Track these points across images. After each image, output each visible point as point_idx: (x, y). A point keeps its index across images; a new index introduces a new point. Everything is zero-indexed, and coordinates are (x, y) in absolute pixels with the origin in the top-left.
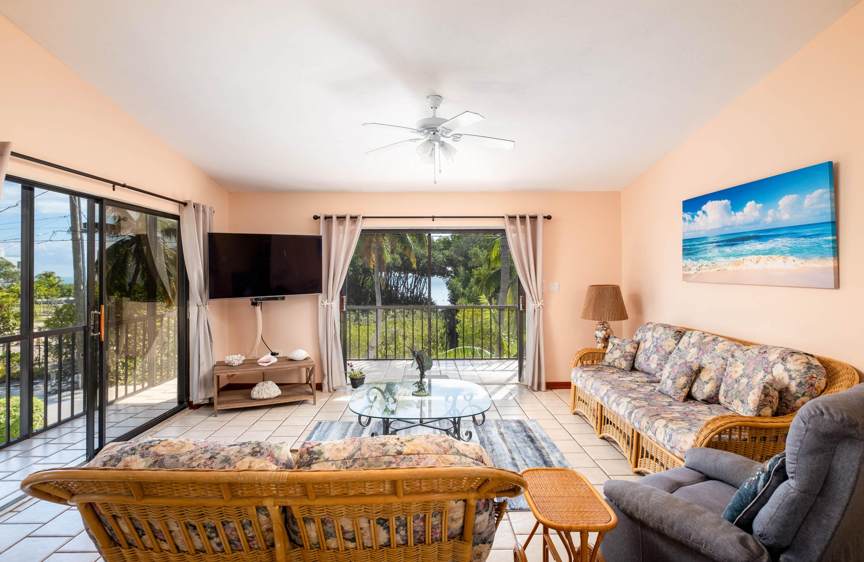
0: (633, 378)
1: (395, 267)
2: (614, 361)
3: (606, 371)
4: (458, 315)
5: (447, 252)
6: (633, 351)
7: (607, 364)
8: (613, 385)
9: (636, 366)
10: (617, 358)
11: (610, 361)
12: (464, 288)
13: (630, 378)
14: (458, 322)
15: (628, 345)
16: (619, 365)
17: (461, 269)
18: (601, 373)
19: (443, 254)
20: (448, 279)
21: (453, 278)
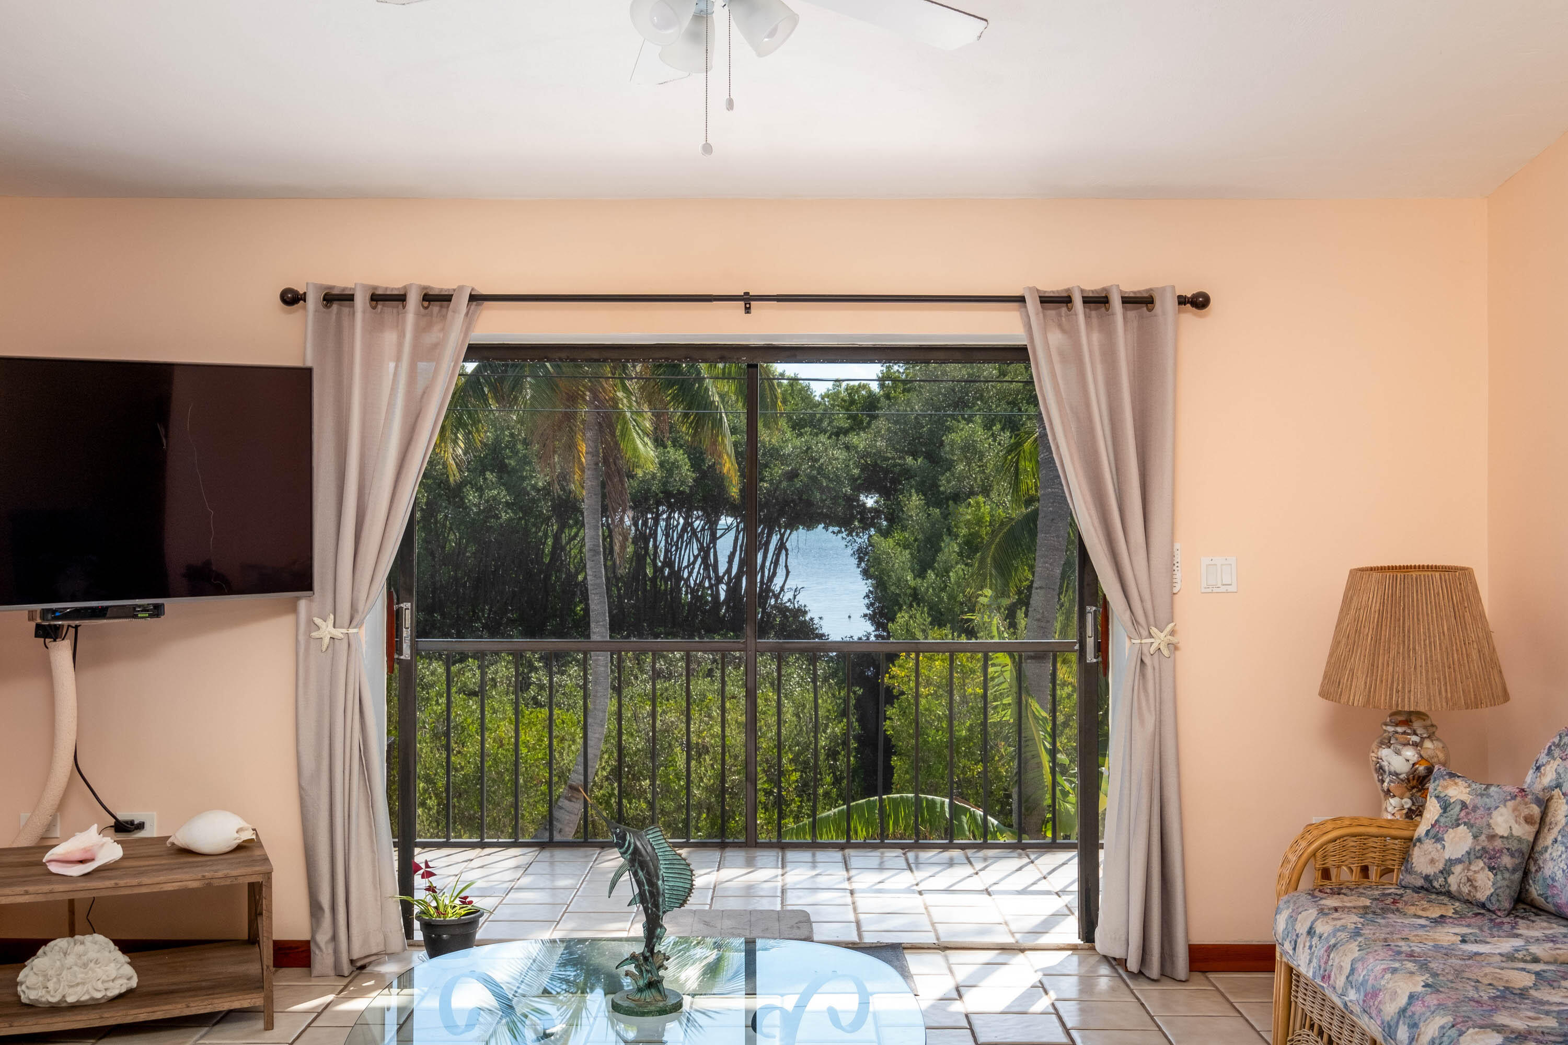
0: (1518, 943)
1: (668, 494)
2: (1446, 872)
3: (1412, 910)
4: (895, 670)
5: (860, 440)
6: (1524, 831)
7: (1420, 882)
8: (1435, 975)
9: (1535, 891)
10: (1459, 861)
11: (1430, 870)
12: (921, 574)
13: (1507, 945)
14: (891, 697)
15: (1502, 810)
16: (1466, 889)
17: (914, 502)
18: (1392, 918)
19: (847, 448)
20: (862, 540)
21: (885, 534)
